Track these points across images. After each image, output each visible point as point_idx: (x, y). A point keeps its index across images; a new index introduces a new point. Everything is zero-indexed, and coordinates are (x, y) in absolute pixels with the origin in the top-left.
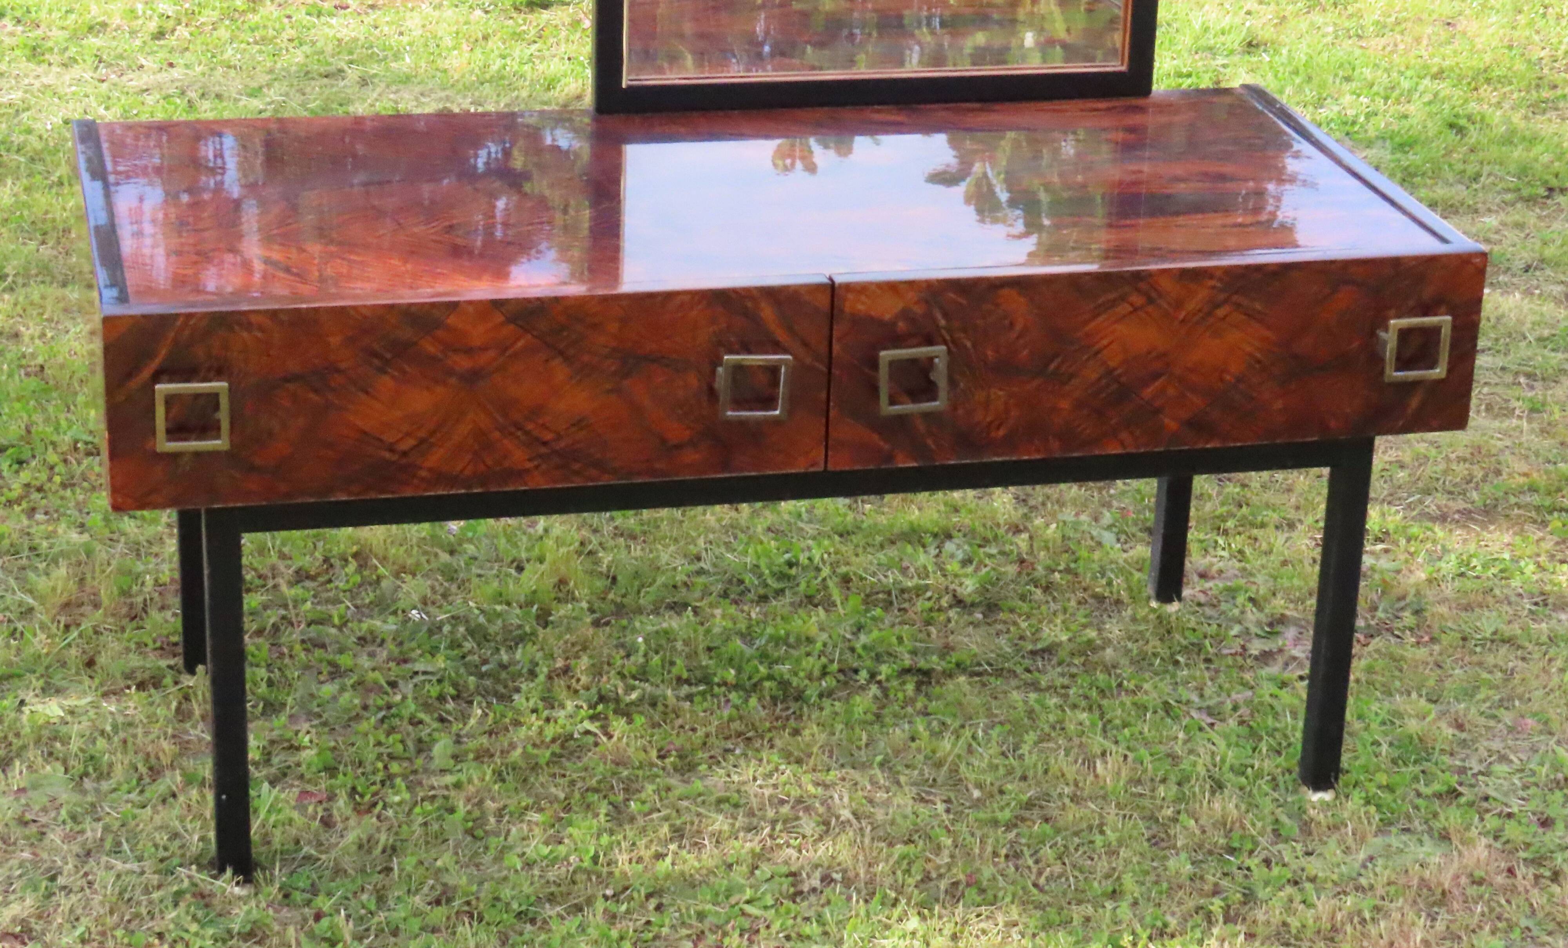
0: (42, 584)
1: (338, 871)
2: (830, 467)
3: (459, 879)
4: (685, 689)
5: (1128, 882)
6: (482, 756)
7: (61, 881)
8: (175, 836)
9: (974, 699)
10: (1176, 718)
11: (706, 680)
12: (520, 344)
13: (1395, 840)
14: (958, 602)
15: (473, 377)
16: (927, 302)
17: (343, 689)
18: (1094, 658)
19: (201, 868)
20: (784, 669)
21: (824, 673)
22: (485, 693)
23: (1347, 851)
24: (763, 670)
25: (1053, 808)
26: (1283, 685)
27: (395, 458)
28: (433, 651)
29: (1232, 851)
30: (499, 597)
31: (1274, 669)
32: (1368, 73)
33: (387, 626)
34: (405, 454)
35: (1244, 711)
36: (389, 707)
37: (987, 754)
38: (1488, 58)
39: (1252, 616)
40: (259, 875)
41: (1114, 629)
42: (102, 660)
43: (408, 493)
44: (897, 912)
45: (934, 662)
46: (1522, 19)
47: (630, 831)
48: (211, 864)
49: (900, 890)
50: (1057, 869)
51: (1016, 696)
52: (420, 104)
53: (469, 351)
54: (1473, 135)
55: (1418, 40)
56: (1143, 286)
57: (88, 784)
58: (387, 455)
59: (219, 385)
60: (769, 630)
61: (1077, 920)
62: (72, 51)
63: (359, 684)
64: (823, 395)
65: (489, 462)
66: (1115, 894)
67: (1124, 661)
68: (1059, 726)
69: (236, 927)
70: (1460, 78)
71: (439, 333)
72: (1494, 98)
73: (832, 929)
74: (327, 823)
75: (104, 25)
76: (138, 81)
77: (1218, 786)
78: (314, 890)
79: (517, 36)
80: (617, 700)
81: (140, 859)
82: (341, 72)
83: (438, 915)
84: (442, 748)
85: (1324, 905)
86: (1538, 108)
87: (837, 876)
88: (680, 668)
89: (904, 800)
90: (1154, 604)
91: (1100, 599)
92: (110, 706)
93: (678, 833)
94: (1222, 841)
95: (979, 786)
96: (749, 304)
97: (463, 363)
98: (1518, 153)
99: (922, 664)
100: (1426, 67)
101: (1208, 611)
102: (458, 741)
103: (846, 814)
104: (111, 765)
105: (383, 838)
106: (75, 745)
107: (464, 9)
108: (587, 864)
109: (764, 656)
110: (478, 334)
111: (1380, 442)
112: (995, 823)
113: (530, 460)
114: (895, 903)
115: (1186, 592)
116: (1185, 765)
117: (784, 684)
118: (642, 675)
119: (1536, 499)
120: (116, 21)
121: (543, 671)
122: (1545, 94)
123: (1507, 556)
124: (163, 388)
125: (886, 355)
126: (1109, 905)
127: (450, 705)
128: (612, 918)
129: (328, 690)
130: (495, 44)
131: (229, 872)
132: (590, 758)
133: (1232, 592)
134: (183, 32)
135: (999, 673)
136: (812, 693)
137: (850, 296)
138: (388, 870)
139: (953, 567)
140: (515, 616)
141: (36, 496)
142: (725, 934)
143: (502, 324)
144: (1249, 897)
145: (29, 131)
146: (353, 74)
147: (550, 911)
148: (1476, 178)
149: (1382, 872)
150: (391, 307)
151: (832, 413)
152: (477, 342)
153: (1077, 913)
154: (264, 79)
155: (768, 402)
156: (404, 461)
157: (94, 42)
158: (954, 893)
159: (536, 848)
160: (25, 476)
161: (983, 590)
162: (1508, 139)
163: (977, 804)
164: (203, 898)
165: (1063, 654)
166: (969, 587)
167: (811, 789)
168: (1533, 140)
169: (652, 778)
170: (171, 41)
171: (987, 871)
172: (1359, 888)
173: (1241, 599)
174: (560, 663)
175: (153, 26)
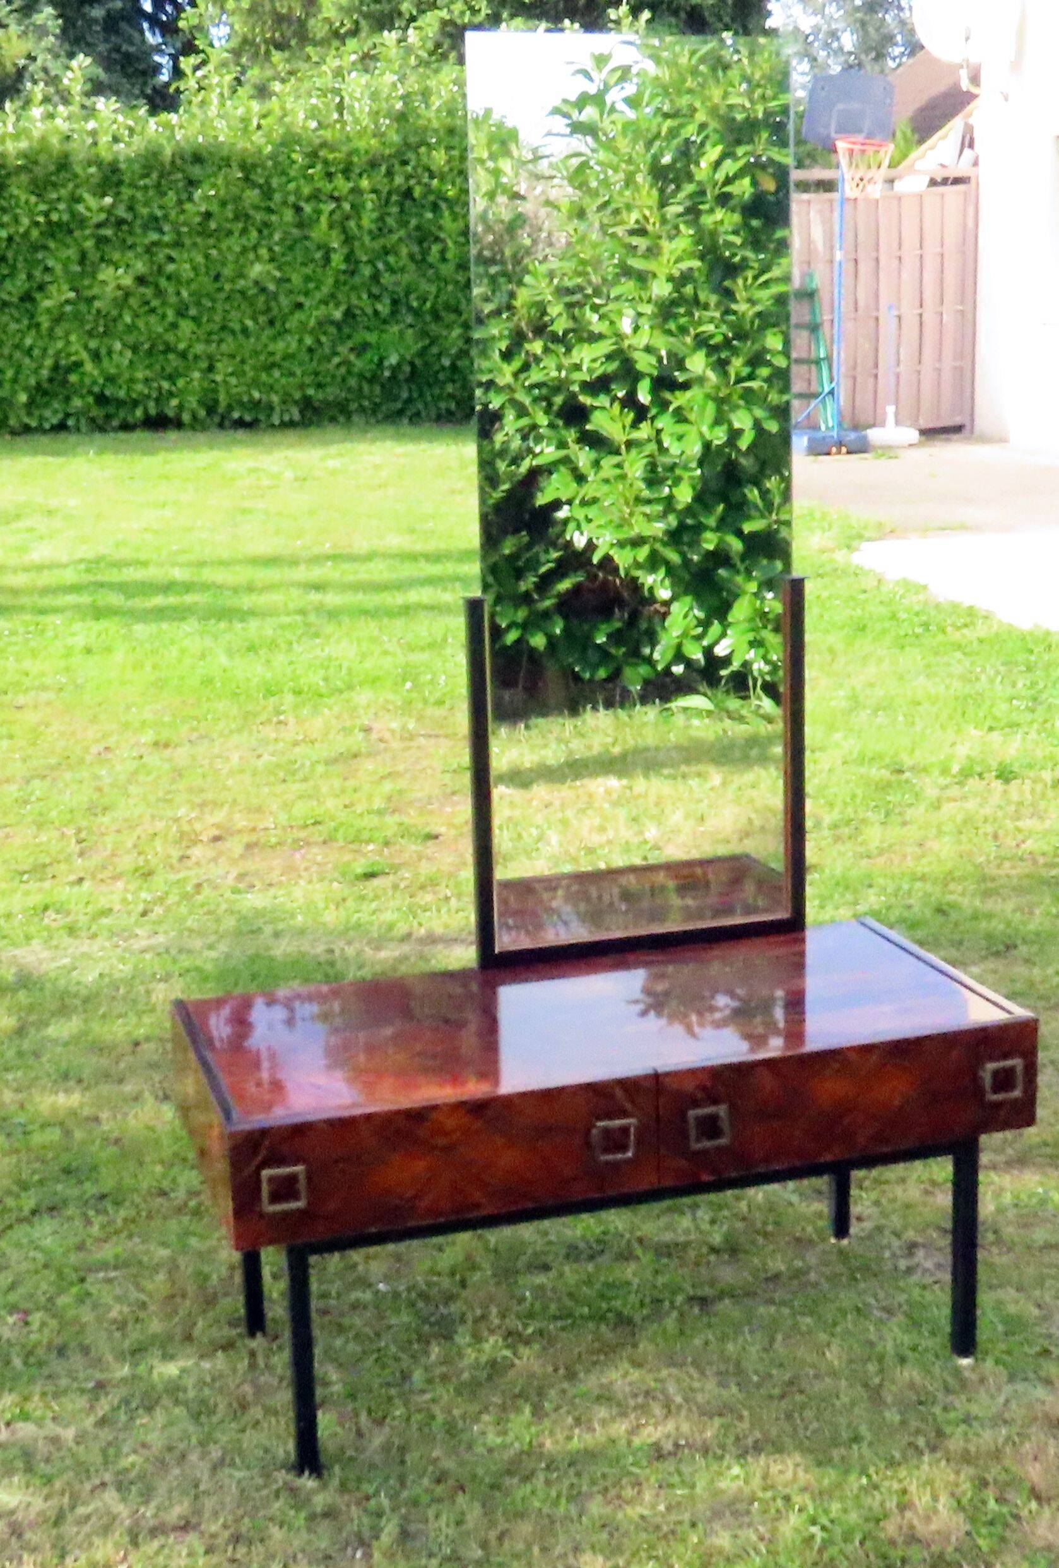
0: (149, 1286)
1: (372, 1466)
2: (662, 1185)
3: (449, 1464)
4: (559, 1324)
5: (864, 1430)
6: (444, 1378)
7: (202, 1488)
8: (266, 1451)
9: (736, 1313)
10: (866, 1317)
11: (570, 1315)
12: (475, 1127)
13: (1020, 1387)
14: (714, 1250)
15: (449, 1149)
16: (713, 1079)
17: (347, 1342)
18: (804, 1279)
19: (288, 1470)
20: (617, 1304)
21: (642, 1304)
22: (436, 1336)
23: (992, 1397)
24: (604, 1305)
25: (804, 1385)
26: (924, 1287)
28: (398, 1311)
29: (921, 1403)
30: (432, 1271)
31: (914, 1278)
32: (881, 881)
33: (367, 1296)
35: (905, 1307)
36: (379, 1350)
37: (754, 1350)
38: (950, 865)
39: (896, 1243)
40: (325, 1473)
41: (812, 1259)
42: (196, 1332)
44: (725, 1463)
45: (707, 1291)
46: (963, 838)
47: (547, 1423)
48: (293, 1467)
49: (723, 1447)
50: (815, 1425)
51: (762, 1310)
52: (313, 947)
53: (446, 1134)
54: (954, 916)
55: (905, 856)
57: (203, 1418)
59: (299, 1168)
60: (602, 1279)
61: (836, 1458)
62: (94, 928)
63: (357, 1336)
64: (655, 1141)
66: (856, 1439)
67: (823, 1280)
68: (795, 1327)
69: (319, 1510)
70: (936, 879)
71: (428, 1124)
72: (960, 888)
73: (687, 1478)
74: (360, 1434)
75: (110, 910)
76: (138, 945)
77: (903, 1360)
78: (359, 1480)
79: (363, 898)
80: (520, 1335)
81: (248, 1468)
82: (259, 930)
83: (439, 1490)
84: (418, 1376)
85: (987, 1435)
86: (987, 894)
87: (683, 1442)
88: (553, 1308)
89: (711, 1385)
90: (833, 1240)
91: (798, 1240)
92: (206, 1365)
93: (578, 1421)
94: (915, 1398)
95: (756, 1372)
96: (609, 1090)
97: (441, 1141)
98: (984, 925)
99: (699, 1293)
100: (914, 873)
101: (868, 1243)
102: (426, 1369)
103: (679, 1399)
104: (216, 1405)
105: (397, 1442)
106: (191, 1394)
107: (326, 883)
108: (526, 1448)
109: (602, 1296)
110: (450, 1123)
111: (984, 1139)
112: (771, 1397)
114: (722, 1457)
115: (853, 1230)
116: (879, 1348)
117: (619, 1315)
118: (531, 1315)
119: (1049, 1150)
120: (117, 907)
121: (470, 1317)
122: (990, 885)
123: (1040, 1190)
124: (266, 1173)
125: (692, 1113)
126: (855, 1447)
127: (416, 1346)
128: (548, 1483)
129: (338, 1342)
130: (350, 903)
131: (307, 1473)
132: (512, 1374)
133: (879, 1229)
134: (158, 910)
135: (747, 1294)
136: (637, 1318)
137: (668, 1080)
138: (403, 1462)
139: (706, 1226)
140: (446, 1283)
141: (132, 1226)
142: (621, 1488)
144: (940, 1433)
145: (78, 983)
146: (268, 930)
147: (508, 1481)
148: (961, 943)
149: (1016, 1411)
151: (661, 1152)
152: (449, 1128)
153: (836, 1453)
154: (213, 938)
155: (624, 1148)
157: (105, 921)
158: (758, 1448)
159: (493, 1439)
160: (123, 1213)
161: (727, 1239)
162: (975, 917)
163: (758, 1386)
164: (293, 1491)
165: (784, 1279)
166: (717, 1239)
167: (653, 1384)
168: (990, 916)
169: (552, 1386)
170: (152, 916)
171: (774, 1432)
172: (1005, 1422)
173: (887, 1232)
174: (479, 1312)
175: (141, 908)
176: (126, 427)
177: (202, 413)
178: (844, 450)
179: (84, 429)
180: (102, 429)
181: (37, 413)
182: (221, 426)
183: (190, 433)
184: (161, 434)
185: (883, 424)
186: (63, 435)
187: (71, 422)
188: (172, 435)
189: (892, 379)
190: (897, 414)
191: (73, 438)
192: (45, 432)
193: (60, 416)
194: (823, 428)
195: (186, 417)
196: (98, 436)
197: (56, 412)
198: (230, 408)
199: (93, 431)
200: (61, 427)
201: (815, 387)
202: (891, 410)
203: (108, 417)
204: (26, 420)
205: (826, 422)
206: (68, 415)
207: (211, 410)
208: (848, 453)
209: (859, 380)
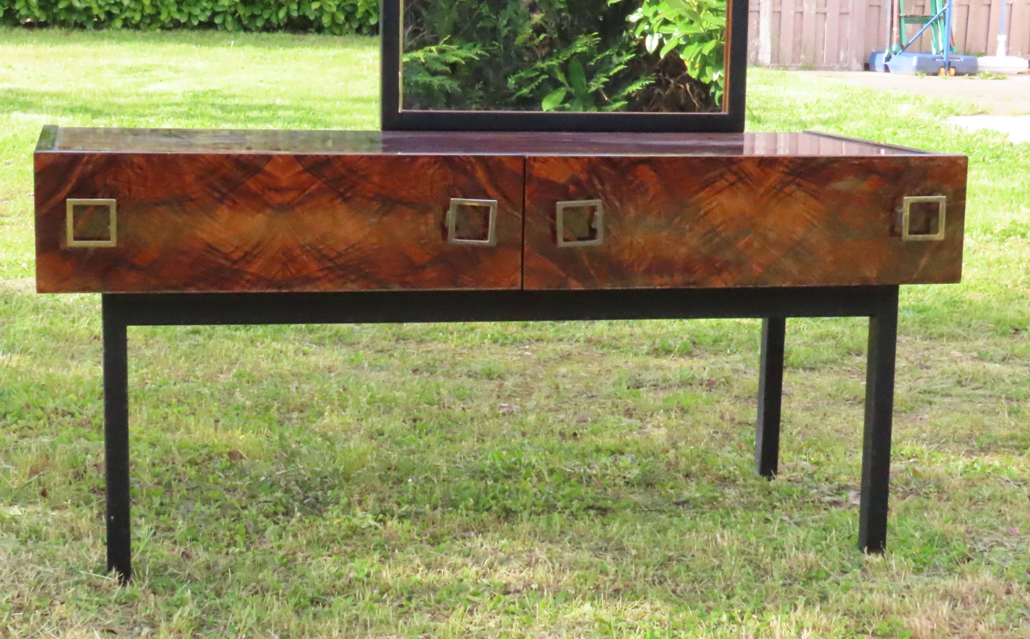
2: (525, 288)
12: (314, 187)
16: (588, 172)
27: (229, 264)
34: (235, 262)
43: (237, 290)
53: (280, 190)
56: (734, 168)
58: (224, 262)
59: (110, 201)
64: (519, 236)
65: (293, 270)
71: (260, 176)
81: (55, 567)
96: (468, 167)
97: (276, 198)
110: (285, 178)
111: (903, 289)
113: (321, 270)
124: (72, 201)
125: (561, 205)
131: (113, 572)
137: (537, 165)
143: (300, 173)
150: (228, 157)
151: (526, 249)
152: (284, 184)
155: (481, 235)
156: (235, 267)
158: (616, 596)
176: (269, 28)
177: (341, 17)
178: (953, 71)
179: (230, 27)
180: (246, 29)
181: (186, 10)
182: (359, 31)
183: (329, 37)
184: (301, 36)
185: (994, 53)
186: (210, 32)
187: (218, 20)
188: (312, 37)
189: (1006, 9)
190: (1008, 44)
191: (218, 35)
192: (193, 28)
193: (209, 14)
194: (934, 51)
195: (326, 20)
196: (242, 33)
197: (204, 10)
198: (367, 14)
199: (238, 30)
200: (209, 25)
201: (928, 12)
202: (1002, 39)
203: (253, 17)
204: (177, 16)
205: (937, 46)
206: (215, 14)
207: (350, 16)
208: (956, 74)
209: (972, 9)
